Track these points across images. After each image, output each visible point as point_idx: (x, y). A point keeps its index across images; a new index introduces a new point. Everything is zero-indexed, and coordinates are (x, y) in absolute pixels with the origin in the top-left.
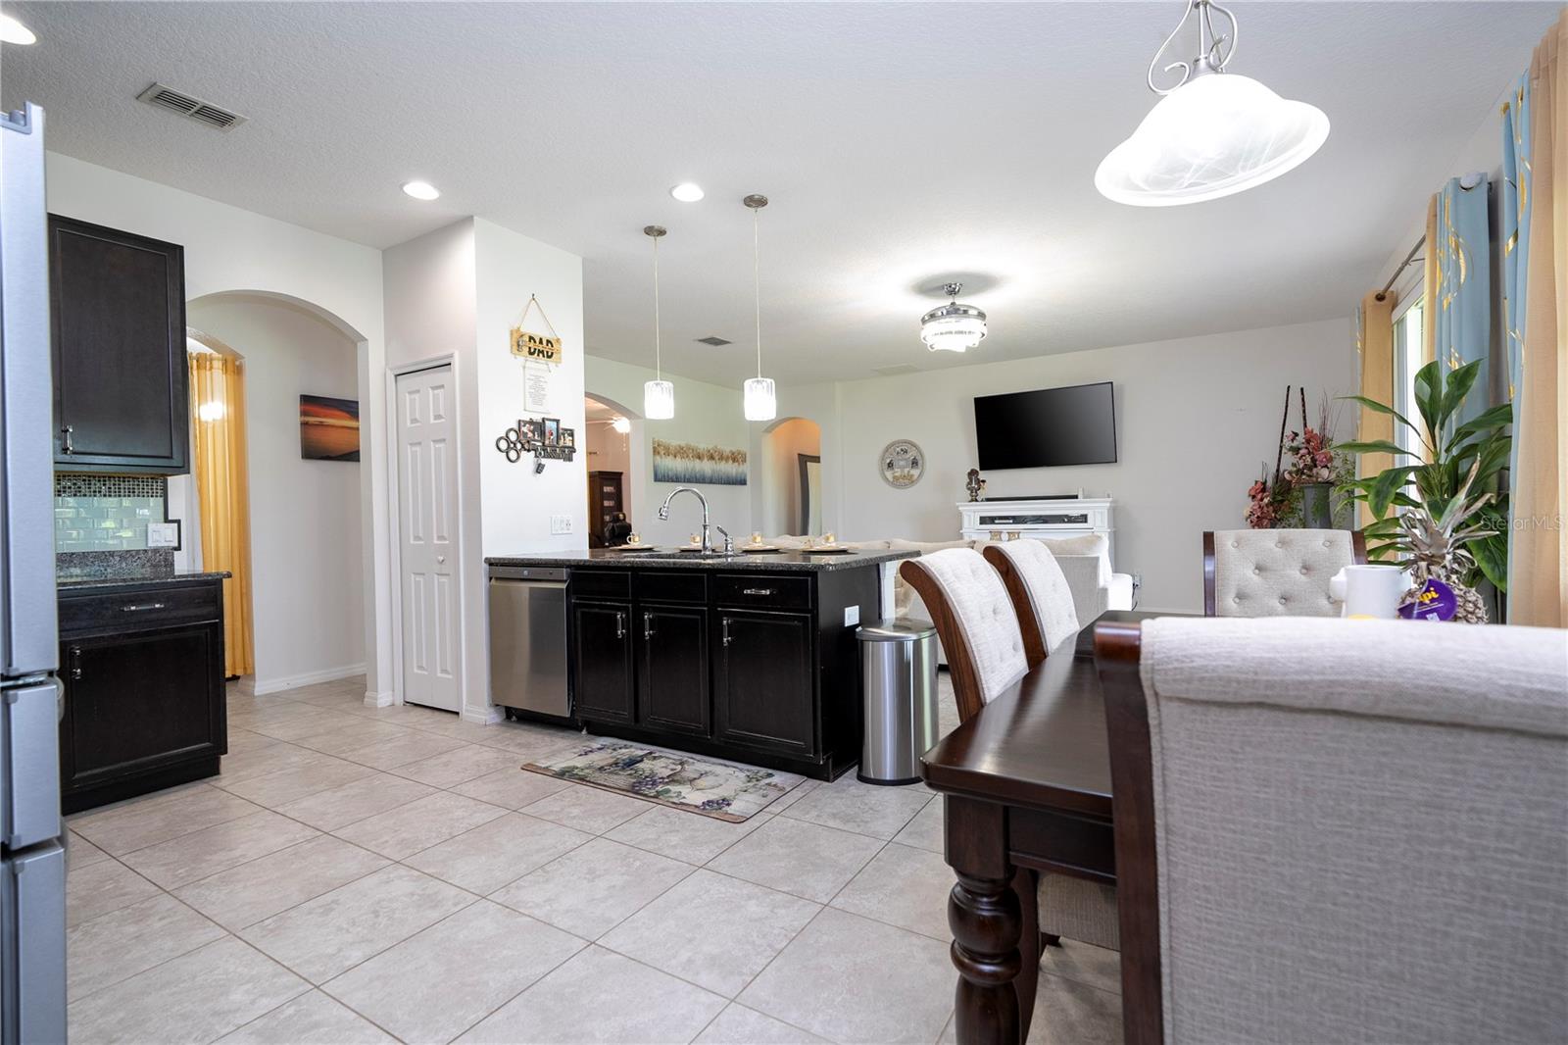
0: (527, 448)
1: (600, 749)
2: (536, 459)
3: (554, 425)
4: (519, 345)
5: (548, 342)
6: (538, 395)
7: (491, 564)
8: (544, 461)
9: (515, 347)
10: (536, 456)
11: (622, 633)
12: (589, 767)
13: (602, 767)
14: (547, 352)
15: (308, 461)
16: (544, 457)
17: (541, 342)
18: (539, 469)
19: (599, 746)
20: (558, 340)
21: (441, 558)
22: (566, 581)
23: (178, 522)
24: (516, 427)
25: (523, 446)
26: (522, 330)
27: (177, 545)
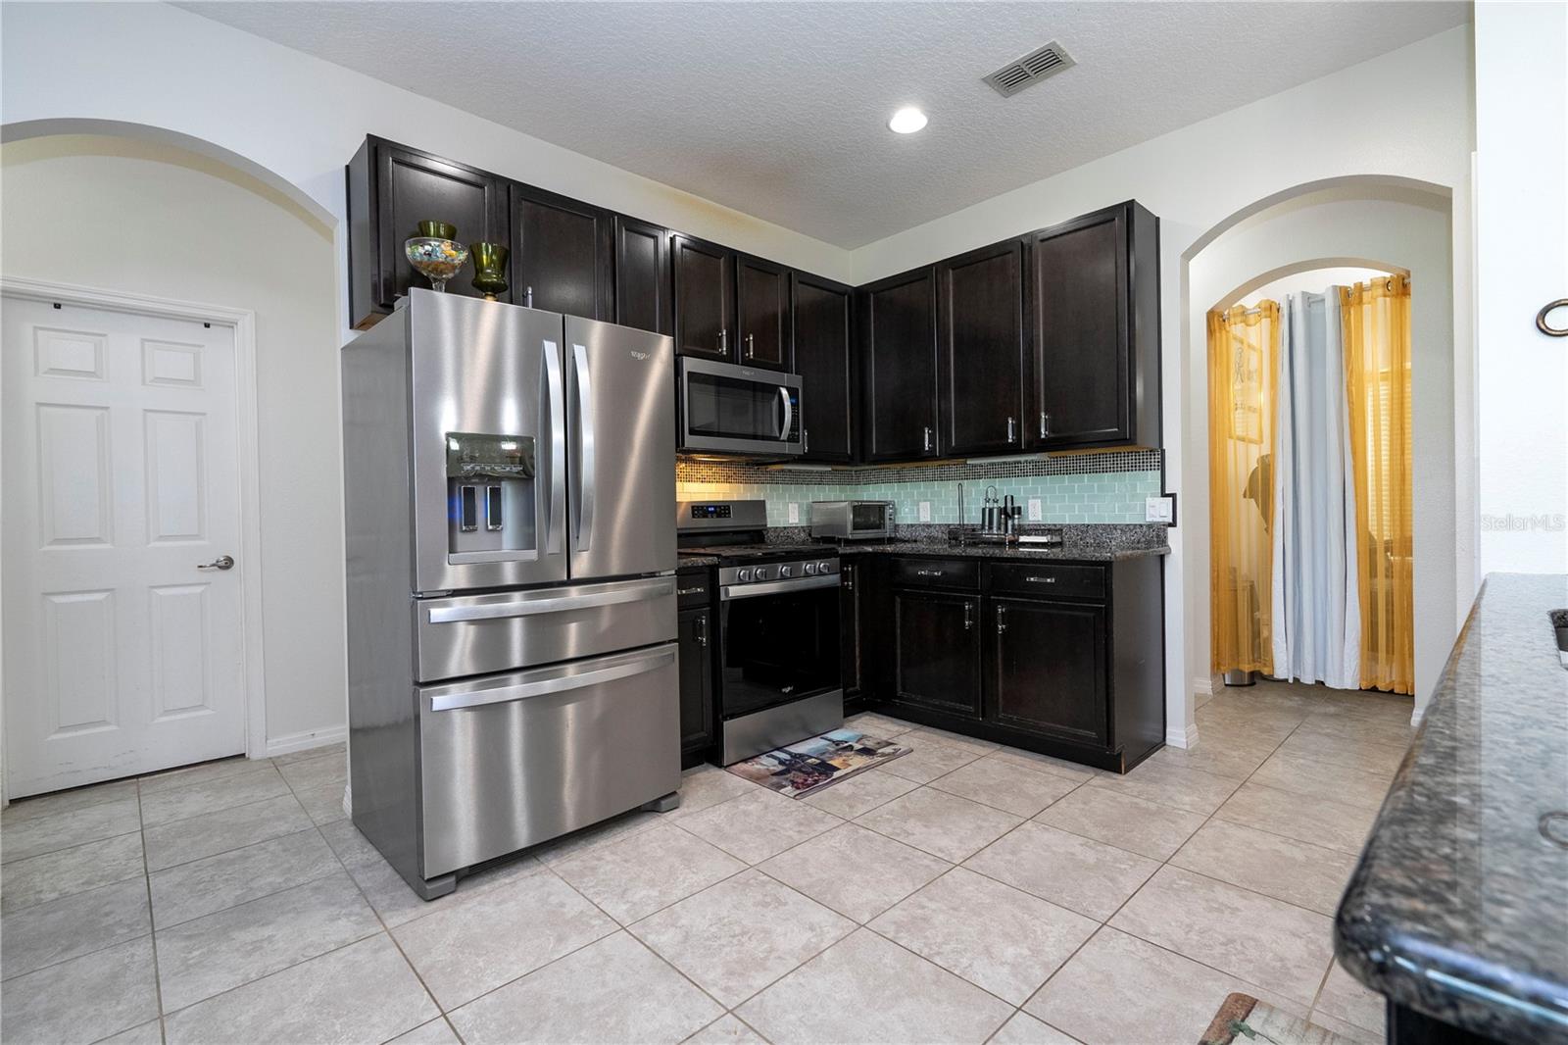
23: (1173, 496)
27: (1171, 521)
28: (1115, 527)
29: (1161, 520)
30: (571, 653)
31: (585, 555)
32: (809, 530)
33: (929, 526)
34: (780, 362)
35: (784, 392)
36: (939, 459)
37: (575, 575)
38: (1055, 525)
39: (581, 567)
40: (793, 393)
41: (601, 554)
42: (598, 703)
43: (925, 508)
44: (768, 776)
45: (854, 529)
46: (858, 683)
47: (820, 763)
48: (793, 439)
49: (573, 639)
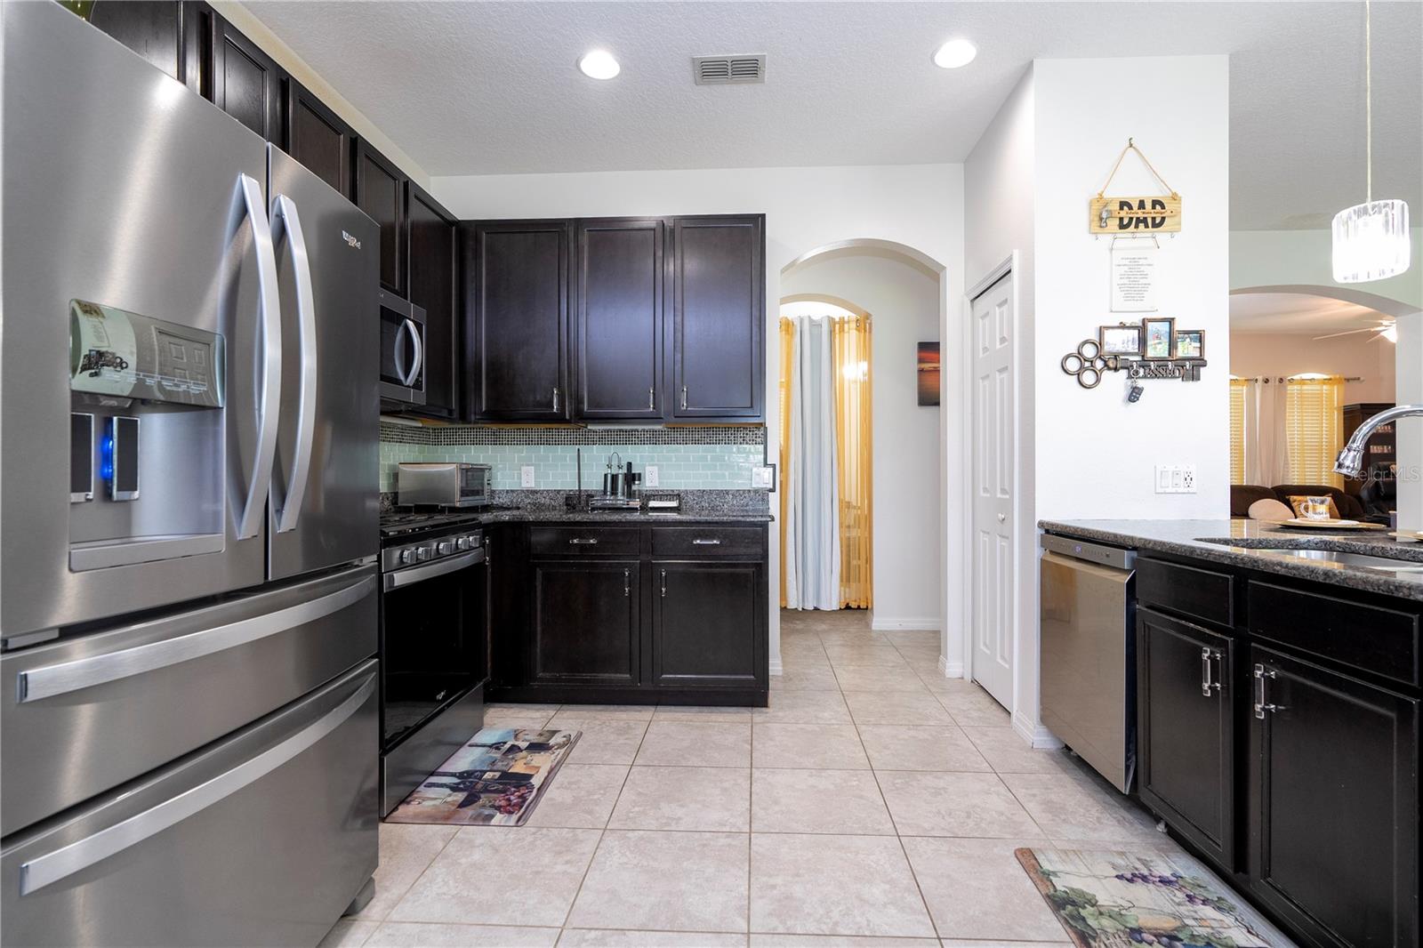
0: (1111, 365)
1: (1164, 881)
2: (1129, 382)
3: (1165, 327)
4: (1101, 219)
5: (1155, 203)
6: (1134, 283)
7: (1047, 531)
8: (1141, 383)
9: (1096, 223)
10: (1130, 377)
11: (1213, 689)
12: (1117, 916)
13: (1139, 931)
14: (1154, 219)
15: (923, 407)
16: (1145, 377)
17: (1142, 205)
18: (1134, 395)
19: (1167, 874)
20: (1175, 197)
21: (1001, 516)
22: (1128, 572)
23: (774, 466)
24: (1095, 338)
25: (1106, 365)
26: (1105, 195)
27: (771, 487)
28: (727, 492)
29: (764, 486)
33: (534, 492)
35: (411, 324)
36: (568, 422)
38: (673, 491)
40: (419, 328)
43: (528, 473)
44: (454, 812)
45: (462, 496)
46: (489, 674)
47: (500, 778)
48: (417, 385)
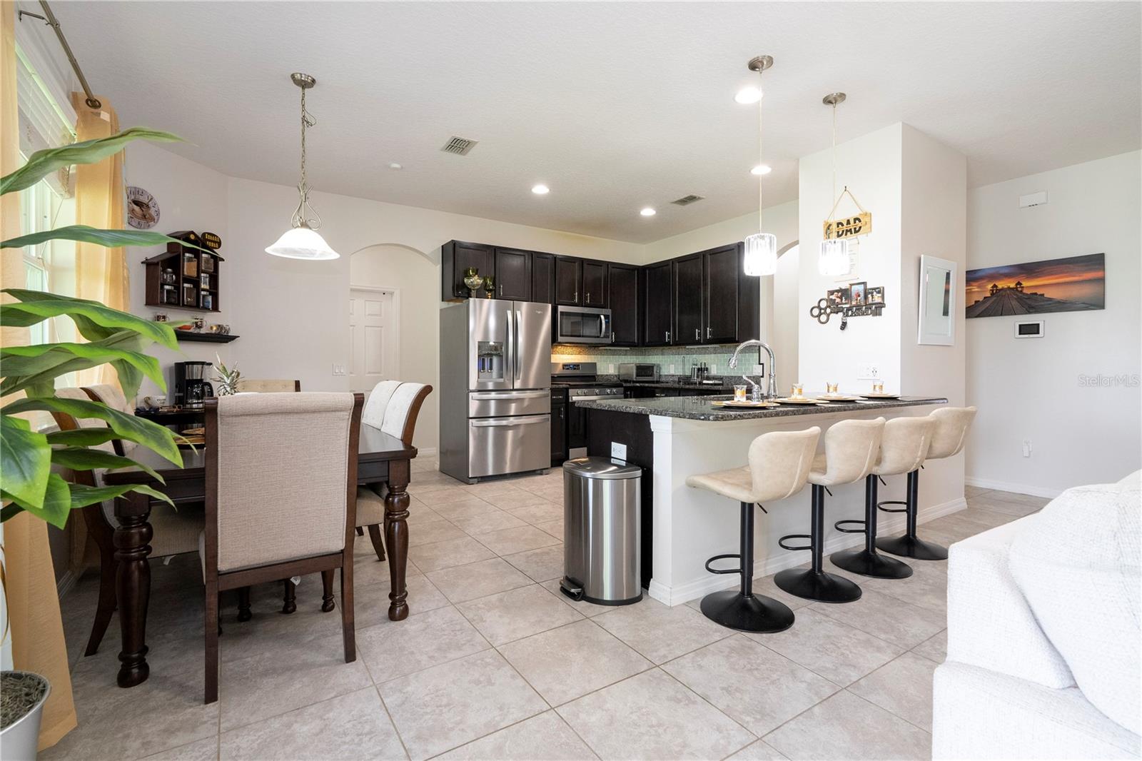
0: (835, 311)
2: (842, 319)
4: (827, 233)
5: (855, 220)
8: (849, 319)
9: (824, 236)
10: (842, 316)
14: (855, 228)
16: (850, 316)
17: (848, 222)
18: (844, 326)
20: (867, 212)
23: (763, 364)
24: (826, 297)
25: (831, 310)
26: (830, 221)
29: (758, 374)
30: (512, 414)
31: (519, 381)
32: (618, 376)
33: (673, 376)
34: (602, 303)
35: (602, 317)
37: (515, 388)
38: (721, 376)
39: (518, 385)
40: (606, 317)
41: (525, 380)
42: (521, 431)
43: (672, 367)
45: (635, 376)
48: (607, 336)
49: (513, 409)
